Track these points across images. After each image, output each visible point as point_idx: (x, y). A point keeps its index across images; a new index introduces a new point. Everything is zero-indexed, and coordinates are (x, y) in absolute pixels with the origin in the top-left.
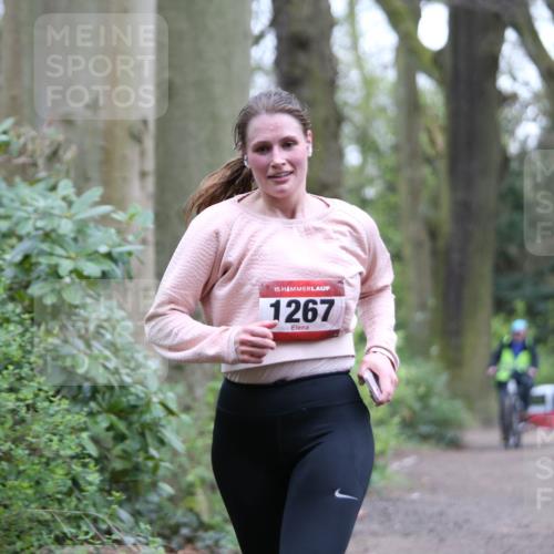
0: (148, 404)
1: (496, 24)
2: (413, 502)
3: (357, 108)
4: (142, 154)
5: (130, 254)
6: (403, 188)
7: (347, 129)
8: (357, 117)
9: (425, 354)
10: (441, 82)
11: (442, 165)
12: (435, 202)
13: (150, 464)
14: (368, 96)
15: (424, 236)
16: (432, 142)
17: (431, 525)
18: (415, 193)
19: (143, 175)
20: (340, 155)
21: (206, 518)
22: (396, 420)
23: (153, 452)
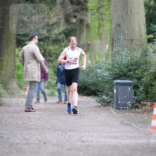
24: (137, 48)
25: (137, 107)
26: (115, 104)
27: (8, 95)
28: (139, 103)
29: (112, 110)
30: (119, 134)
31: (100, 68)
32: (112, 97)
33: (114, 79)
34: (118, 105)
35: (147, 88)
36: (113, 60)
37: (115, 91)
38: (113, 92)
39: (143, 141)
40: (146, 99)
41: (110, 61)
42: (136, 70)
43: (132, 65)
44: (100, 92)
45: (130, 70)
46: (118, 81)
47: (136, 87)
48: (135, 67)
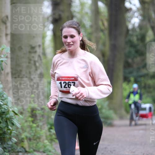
0: (8, 111)
3: (78, 13)
4: (6, 28)
5: (2, 61)
8: (78, 16)
10: (106, 4)
11: (106, 32)
12: (104, 45)
13: (9, 131)
14: (82, 9)
16: (103, 24)
17: (102, 152)
18: (97, 42)
19: (7, 35)
21: (27, 150)
23: (10, 127)
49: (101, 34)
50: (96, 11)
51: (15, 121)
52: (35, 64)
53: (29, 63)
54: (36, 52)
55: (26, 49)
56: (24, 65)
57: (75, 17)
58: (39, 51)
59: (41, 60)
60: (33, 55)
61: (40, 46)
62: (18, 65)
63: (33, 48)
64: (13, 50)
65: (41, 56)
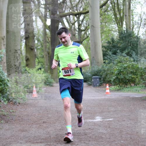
0: (5, 80)
1: (58, 22)
2: (46, 95)
3: (37, 34)
4: (4, 42)
5: (2, 57)
6: (44, 47)
7: (35, 37)
8: (37, 36)
9: (47, 72)
10: (50, 30)
11: (50, 43)
12: (49, 49)
13: (6, 89)
14: (39, 33)
15: (47, 54)
16: (49, 40)
17: (48, 98)
18: (46, 47)
19: (4, 45)
20: (35, 42)
22: (43, 82)
23: (6, 87)
24: (100, 65)
25: (101, 86)
26: (93, 85)
27: (55, 83)
28: (101, 84)
29: (92, 87)
30: (95, 95)
31: (87, 72)
32: (92, 82)
33: (93, 76)
34: (94, 85)
35: (104, 79)
36: (92, 70)
37: (93, 80)
38: (92, 80)
39: (103, 97)
40: (104, 83)
41: (91, 70)
42: (100, 73)
43: (98, 71)
44: (87, 81)
45: (98, 73)
46: (94, 77)
47: (100, 79)
48: (99, 72)
49: (48, 44)
50: (45, 34)
51: (8, 84)
52: (17, 58)
53: (14, 57)
54: (17, 53)
55: (13, 51)
56: (12, 58)
57: (36, 36)
58: (19, 52)
59: (20, 56)
60: (16, 54)
61: (19, 50)
62: (9, 59)
63: (16, 51)
64: (7, 52)
65: (20, 54)
